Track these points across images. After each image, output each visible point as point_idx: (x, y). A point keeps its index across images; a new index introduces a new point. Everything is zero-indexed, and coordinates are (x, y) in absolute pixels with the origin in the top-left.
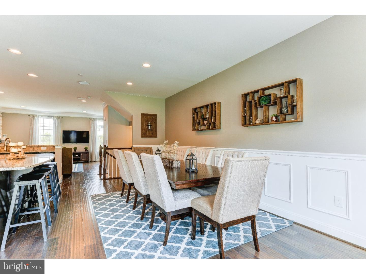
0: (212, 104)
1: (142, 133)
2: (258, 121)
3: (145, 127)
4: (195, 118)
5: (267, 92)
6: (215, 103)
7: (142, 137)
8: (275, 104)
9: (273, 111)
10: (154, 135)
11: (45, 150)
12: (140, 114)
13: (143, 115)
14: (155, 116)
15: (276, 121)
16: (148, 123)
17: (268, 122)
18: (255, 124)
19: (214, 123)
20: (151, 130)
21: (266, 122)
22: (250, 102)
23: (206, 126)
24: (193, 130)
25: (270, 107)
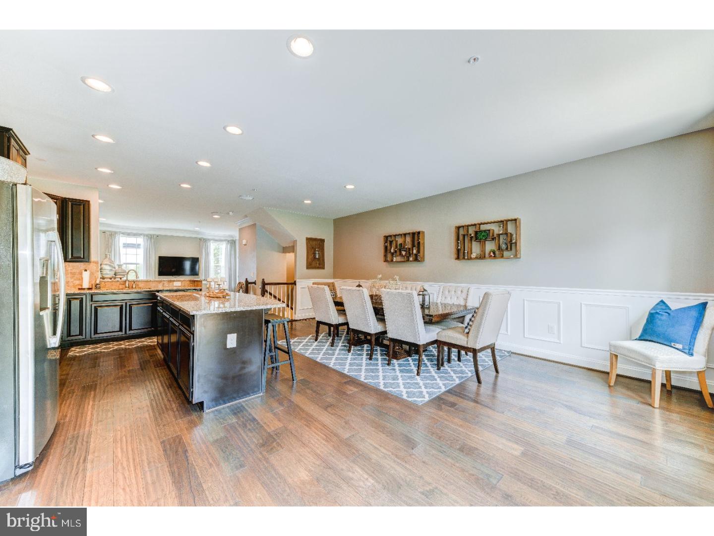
0: (413, 234)
1: (307, 263)
2: (474, 255)
3: (311, 257)
4: (389, 248)
5: (483, 227)
6: (419, 233)
7: (308, 268)
8: (493, 239)
9: (490, 246)
10: (321, 266)
11: (179, 286)
12: (305, 239)
13: (309, 240)
14: (323, 241)
15: (494, 256)
16: (315, 251)
17: (485, 257)
18: (470, 259)
19: (416, 255)
20: (319, 259)
21: (482, 257)
22: (464, 236)
23: (406, 257)
24: (384, 262)
25: (486, 242)
